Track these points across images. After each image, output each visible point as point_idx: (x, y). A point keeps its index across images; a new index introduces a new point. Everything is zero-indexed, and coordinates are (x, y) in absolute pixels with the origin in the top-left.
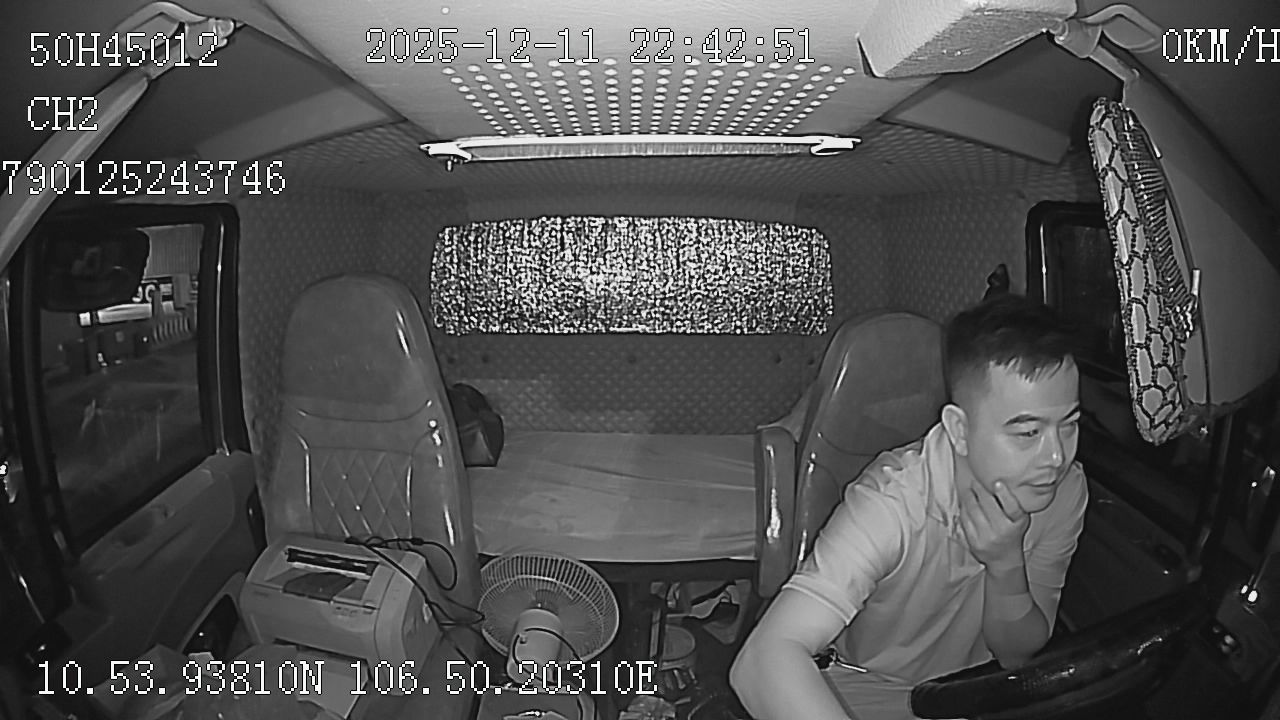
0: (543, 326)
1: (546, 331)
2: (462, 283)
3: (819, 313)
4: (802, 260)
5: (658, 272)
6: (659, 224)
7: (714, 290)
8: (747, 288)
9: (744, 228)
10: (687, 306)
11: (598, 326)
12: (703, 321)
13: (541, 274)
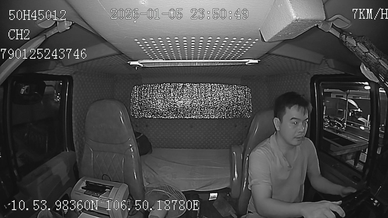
0: (164, 116)
1: (165, 118)
2: (140, 103)
3: (248, 112)
4: (243, 96)
5: (199, 100)
6: (199, 86)
7: (216, 105)
8: (226, 104)
9: (225, 86)
10: (208, 110)
11: (181, 116)
12: (213, 115)
13: (164, 100)
